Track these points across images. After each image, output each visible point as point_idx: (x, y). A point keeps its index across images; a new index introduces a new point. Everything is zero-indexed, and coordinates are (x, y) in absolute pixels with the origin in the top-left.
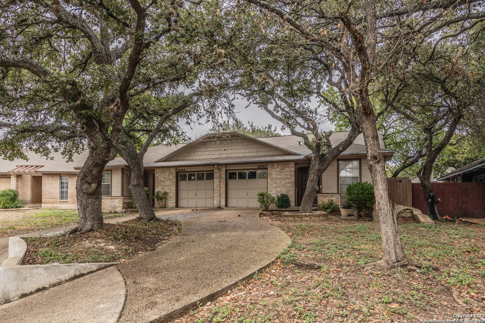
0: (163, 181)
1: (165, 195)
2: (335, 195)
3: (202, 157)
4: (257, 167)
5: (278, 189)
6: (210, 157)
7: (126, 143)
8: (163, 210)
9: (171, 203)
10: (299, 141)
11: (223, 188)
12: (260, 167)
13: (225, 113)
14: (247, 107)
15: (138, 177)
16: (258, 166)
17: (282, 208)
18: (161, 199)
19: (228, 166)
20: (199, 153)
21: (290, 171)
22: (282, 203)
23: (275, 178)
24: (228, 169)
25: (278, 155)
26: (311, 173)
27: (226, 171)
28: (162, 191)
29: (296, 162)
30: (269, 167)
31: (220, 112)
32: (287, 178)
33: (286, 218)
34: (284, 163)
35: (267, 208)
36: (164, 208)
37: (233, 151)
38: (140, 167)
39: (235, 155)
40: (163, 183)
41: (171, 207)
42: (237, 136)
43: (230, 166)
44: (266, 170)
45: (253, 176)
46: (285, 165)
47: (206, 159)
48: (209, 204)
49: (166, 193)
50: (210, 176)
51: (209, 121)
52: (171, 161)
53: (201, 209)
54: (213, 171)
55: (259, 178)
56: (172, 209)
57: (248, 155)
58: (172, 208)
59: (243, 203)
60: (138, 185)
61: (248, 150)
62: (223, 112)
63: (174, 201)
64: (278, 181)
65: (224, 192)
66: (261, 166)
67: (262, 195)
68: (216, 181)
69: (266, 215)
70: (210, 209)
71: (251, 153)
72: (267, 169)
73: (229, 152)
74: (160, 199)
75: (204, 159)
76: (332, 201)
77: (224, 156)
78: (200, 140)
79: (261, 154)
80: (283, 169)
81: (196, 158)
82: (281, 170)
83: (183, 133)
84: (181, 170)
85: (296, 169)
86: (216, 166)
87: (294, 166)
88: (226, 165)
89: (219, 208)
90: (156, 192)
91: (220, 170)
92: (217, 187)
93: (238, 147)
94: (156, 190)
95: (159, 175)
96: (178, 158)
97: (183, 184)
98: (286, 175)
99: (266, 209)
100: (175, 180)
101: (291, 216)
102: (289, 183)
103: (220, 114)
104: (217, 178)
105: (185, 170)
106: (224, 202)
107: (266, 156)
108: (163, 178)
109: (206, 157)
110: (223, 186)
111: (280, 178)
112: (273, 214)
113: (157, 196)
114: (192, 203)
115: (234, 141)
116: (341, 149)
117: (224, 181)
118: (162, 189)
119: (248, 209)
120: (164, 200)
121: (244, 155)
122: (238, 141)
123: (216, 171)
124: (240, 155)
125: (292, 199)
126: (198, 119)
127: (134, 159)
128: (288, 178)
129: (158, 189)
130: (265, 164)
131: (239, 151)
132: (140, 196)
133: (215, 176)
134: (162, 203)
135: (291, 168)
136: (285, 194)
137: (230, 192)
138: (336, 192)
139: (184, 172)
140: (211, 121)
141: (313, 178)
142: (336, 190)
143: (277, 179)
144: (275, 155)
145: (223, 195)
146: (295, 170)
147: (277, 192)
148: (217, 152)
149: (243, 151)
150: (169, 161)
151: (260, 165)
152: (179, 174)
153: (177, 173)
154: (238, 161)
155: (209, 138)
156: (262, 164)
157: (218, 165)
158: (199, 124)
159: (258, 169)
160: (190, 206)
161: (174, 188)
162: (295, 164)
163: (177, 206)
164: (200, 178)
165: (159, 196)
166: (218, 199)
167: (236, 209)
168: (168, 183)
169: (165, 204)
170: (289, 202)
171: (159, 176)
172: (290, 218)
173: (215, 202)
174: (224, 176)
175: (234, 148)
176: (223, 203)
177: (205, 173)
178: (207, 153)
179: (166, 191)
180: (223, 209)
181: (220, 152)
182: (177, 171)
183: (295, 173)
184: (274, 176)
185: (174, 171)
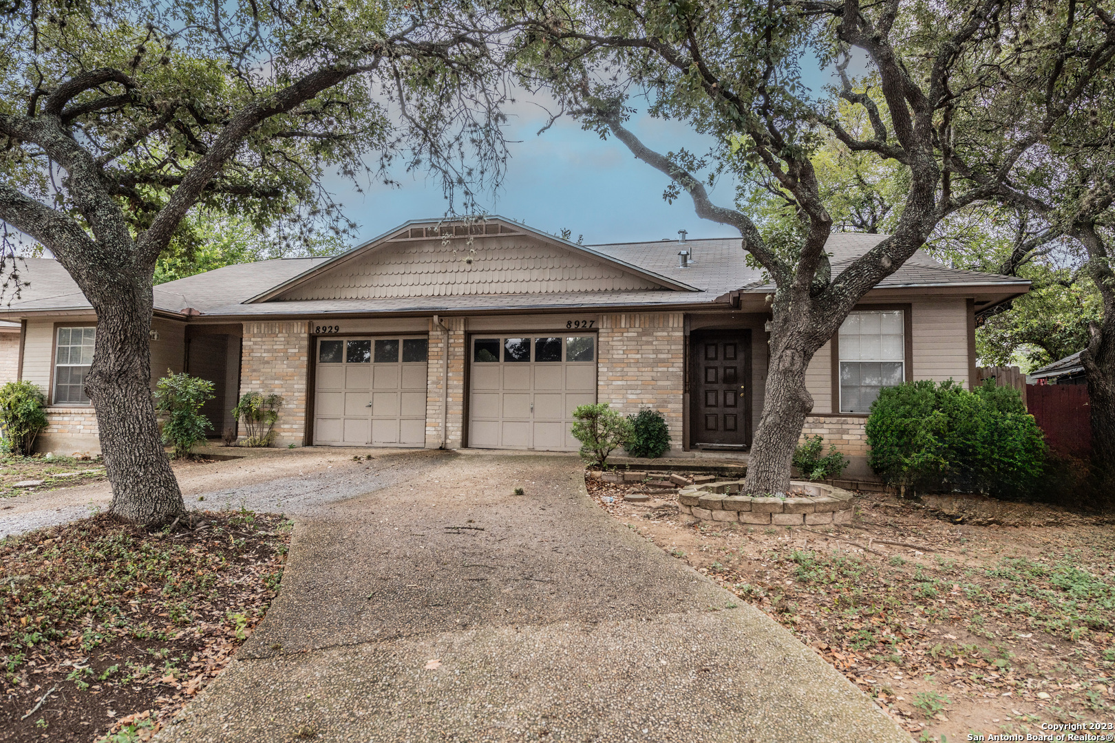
0: (268, 362)
1: (272, 406)
2: (828, 420)
3: (394, 292)
4: (564, 326)
5: (631, 397)
6: (418, 290)
7: (93, 210)
8: (263, 454)
9: (291, 429)
10: (684, 252)
11: (456, 387)
12: (573, 326)
13: (473, 141)
14: (543, 130)
15: (123, 342)
16: (569, 323)
17: (645, 456)
18: (259, 417)
19: (472, 319)
20: (385, 280)
21: (670, 341)
22: (647, 439)
23: (621, 361)
24: (472, 328)
25: (627, 291)
26: (782, 346)
27: (468, 335)
28: (264, 394)
29: (689, 313)
30: (604, 326)
31: (457, 139)
32: (658, 362)
33: (704, 513)
34: (652, 314)
35: (604, 458)
36: (268, 446)
37: (489, 276)
38: (133, 301)
39: (494, 288)
40: (266, 369)
41: (290, 443)
42: (503, 229)
43: (479, 319)
44: (594, 335)
45: (549, 352)
46: (652, 320)
47: (403, 297)
48: (412, 437)
49: (274, 401)
50: (417, 350)
51: (418, 162)
52: (296, 300)
53: (386, 452)
54: (427, 333)
55: (569, 358)
56: (291, 450)
57: (535, 287)
58: (291, 447)
59: (517, 438)
60: (122, 373)
61: (536, 274)
62: (466, 138)
63: (300, 423)
64: (632, 371)
65: (460, 400)
66: (577, 323)
67: (591, 415)
68: (435, 366)
69: (603, 483)
70: (414, 454)
71: (545, 283)
72: (596, 331)
73: (476, 277)
74: (255, 416)
75: (397, 298)
76: (821, 439)
77: (462, 289)
78: (389, 240)
79: (575, 286)
80: (645, 335)
81: (372, 292)
82: (640, 335)
83: (332, 206)
84: (324, 328)
85: (688, 334)
86: (436, 318)
87: (681, 325)
88: (467, 315)
89: (444, 453)
90: (242, 394)
91: (447, 331)
92: (437, 383)
93: (506, 265)
94: (244, 390)
95: (255, 343)
96: (317, 293)
97: (332, 374)
98: (657, 352)
99: (602, 465)
100: (305, 359)
101: (723, 506)
102: (667, 376)
103: (456, 146)
104: (438, 357)
105: (337, 328)
106: (459, 433)
107: (593, 292)
108: (268, 351)
109: (405, 291)
110: (457, 383)
111: (637, 362)
112: (629, 483)
113: (244, 410)
114: (357, 433)
115: (494, 245)
116: (886, 263)
117: (460, 366)
118: (264, 385)
119: (538, 458)
120: (268, 422)
121: (524, 288)
122: (506, 244)
123: (435, 334)
124: (511, 288)
125: (676, 427)
126: (383, 166)
127: (107, 267)
128: (663, 361)
129: (252, 386)
130: (589, 317)
131: (509, 275)
132: (123, 419)
133: (433, 349)
134: (260, 432)
135: (673, 329)
136: (654, 410)
137: (477, 401)
138: (829, 411)
139: (337, 335)
140: (425, 164)
141: (792, 364)
142: (829, 404)
143: (629, 365)
144: (619, 291)
145: (457, 410)
146: (685, 337)
147: (628, 404)
148: (440, 278)
149: (521, 275)
150: (290, 300)
151: (573, 318)
152: (319, 340)
153: (312, 339)
154: (505, 304)
155: (418, 233)
156: (580, 317)
157: (444, 314)
158: (386, 182)
159: (568, 331)
160: (350, 440)
161: (301, 385)
162: (686, 317)
163: (309, 440)
164: (386, 354)
165: (250, 408)
166: (441, 421)
167: (499, 459)
168: (282, 367)
169: (272, 434)
170: (668, 438)
171: (254, 345)
172: (721, 515)
173: (430, 431)
174: (460, 351)
175: (493, 265)
176: (455, 436)
177: (401, 339)
178: (410, 279)
179: (277, 392)
180: (457, 455)
181: (448, 278)
182: (314, 331)
183: (685, 345)
184: (618, 355)
185: (301, 331)
